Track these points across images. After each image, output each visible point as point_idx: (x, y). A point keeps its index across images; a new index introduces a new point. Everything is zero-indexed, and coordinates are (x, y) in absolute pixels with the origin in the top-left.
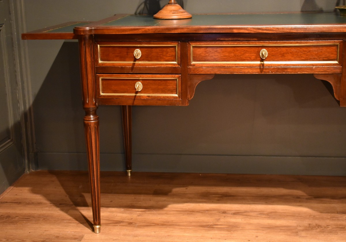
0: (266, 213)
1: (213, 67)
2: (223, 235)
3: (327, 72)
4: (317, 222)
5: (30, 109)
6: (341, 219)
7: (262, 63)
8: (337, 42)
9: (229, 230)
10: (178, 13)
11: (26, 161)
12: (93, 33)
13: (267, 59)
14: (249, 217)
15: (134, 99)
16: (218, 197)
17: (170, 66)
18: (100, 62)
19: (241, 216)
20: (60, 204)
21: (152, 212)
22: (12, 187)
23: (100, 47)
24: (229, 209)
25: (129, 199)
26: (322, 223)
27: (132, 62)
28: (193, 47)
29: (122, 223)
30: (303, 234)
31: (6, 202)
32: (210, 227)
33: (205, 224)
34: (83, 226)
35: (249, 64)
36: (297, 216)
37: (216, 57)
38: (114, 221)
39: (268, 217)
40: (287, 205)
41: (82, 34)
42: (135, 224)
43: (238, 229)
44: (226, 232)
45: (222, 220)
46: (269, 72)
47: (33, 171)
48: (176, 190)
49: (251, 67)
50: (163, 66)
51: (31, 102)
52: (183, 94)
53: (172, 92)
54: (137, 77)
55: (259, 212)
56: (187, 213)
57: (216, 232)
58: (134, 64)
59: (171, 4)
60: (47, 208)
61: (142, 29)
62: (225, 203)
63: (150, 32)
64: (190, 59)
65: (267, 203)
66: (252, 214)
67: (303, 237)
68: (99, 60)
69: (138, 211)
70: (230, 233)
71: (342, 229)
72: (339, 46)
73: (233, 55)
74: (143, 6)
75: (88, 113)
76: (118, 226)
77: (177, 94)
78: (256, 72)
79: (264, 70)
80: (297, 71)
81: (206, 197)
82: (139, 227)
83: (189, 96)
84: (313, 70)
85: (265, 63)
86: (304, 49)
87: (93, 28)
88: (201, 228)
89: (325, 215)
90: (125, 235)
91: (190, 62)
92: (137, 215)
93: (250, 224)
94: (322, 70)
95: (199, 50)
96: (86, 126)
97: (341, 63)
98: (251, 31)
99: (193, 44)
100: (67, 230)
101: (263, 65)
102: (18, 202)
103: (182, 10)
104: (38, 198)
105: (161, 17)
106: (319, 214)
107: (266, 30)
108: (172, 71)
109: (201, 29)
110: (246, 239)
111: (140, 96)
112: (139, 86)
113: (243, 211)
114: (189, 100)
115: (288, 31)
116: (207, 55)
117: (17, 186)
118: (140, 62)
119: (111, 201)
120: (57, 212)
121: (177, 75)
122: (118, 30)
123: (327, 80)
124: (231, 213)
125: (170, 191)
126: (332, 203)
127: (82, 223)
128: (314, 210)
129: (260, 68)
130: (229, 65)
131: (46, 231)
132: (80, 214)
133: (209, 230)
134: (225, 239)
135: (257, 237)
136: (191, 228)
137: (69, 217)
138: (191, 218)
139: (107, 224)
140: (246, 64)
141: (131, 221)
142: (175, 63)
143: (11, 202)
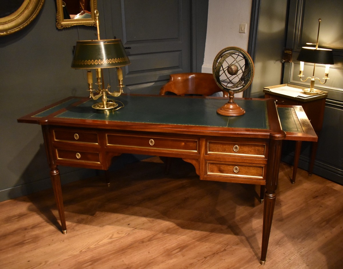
9: (34, 242)
16: (17, 218)
30: (77, 228)
32: (21, 244)
33: (17, 243)
43: (40, 239)
44: (34, 244)
45: (26, 236)
57: (27, 246)
70: (36, 244)
81: (9, 221)
88: (16, 247)
93: (45, 232)
110: (47, 244)
113: (37, 224)
124: (30, 228)
133: (22, 247)
134: (35, 250)
135: (53, 240)
136: (9, 249)
138: (6, 241)
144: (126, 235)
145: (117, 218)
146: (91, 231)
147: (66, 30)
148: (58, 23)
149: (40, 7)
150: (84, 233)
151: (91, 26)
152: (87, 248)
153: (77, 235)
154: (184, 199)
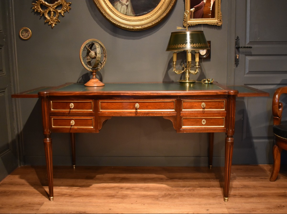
0: (143, 188)
1: (111, 113)
2: (119, 201)
3: (169, 115)
4: (169, 192)
5: (21, 133)
6: (182, 190)
7: (136, 110)
8: (174, 100)
9: (122, 198)
10: (96, 83)
11: (19, 161)
12: (48, 95)
13: (139, 109)
14: (134, 190)
15: (70, 129)
16: (120, 179)
17: (89, 112)
18: (52, 110)
19: (130, 190)
20: (34, 185)
21: (83, 189)
22: (9, 175)
23: (52, 102)
24: (124, 186)
25: (71, 181)
26: (172, 193)
27: (69, 110)
28: (101, 102)
29: (66, 195)
30: (161, 199)
31: (5, 184)
32: (113, 196)
33: (110, 195)
34: (45, 197)
35: (130, 111)
36: (160, 190)
37: (113, 107)
38: (62, 194)
39: (144, 190)
40: (155, 183)
41: (42, 95)
42: (73, 195)
43: (128, 197)
44: (121, 199)
45: (119, 193)
46: (140, 115)
47: (23, 166)
48: (98, 176)
49: (131, 113)
50: (85, 112)
52: (96, 127)
53: (90, 126)
54: (71, 118)
55: (140, 187)
56: (101, 189)
57: (116, 199)
58: (70, 111)
59: (94, 78)
60: (27, 187)
61: (74, 93)
62: (123, 183)
63: (78, 95)
64: (99, 109)
65: (145, 183)
66: (136, 189)
67: (161, 201)
68: (52, 109)
69: (76, 188)
70: (122, 200)
71: (182, 196)
72: (175, 102)
73: (121, 106)
74: (81, 78)
75: (46, 137)
76: (63, 197)
77: (92, 126)
78: (133, 115)
79: (137, 114)
80: (154, 115)
81: (113, 180)
82: (75, 197)
83: (99, 128)
84: (162, 114)
85: (138, 110)
86: (158, 103)
87: (48, 92)
88: (108, 197)
89: (174, 188)
90: (66, 202)
91: (99, 110)
92: (74, 191)
93: (134, 194)
94: (167, 114)
95: (104, 104)
96: (45, 144)
97: (176, 110)
98: (130, 94)
99: (100, 101)
100: (36, 200)
101: (137, 111)
102: (12, 184)
103: (99, 82)
104: (23, 181)
105: (88, 85)
106: (171, 188)
107: (137, 94)
108: (90, 114)
109: (104, 93)
110: (131, 203)
111: (73, 128)
112: (73, 122)
113: (132, 187)
114: (99, 129)
115: (149, 94)
116: (108, 106)
117: (12, 175)
118: (73, 110)
119: (62, 183)
120: (32, 189)
121: (92, 117)
122: (61, 94)
123: (170, 119)
124: (125, 188)
125: (95, 177)
126: (179, 182)
127: (44, 195)
128: (169, 186)
129: (135, 113)
130: (119, 112)
131: (24, 200)
132: (44, 190)
133: (112, 198)
134: (120, 203)
135: (137, 201)
136: (102, 197)
137: (38, 192)
138: (104, 192)
139: (58, 196)
140: (128, 111)
141: (71, 194)
142: (92, 110)
143: (8, 184)
145: (200, 202)
146: (171, 205)
147: (191, 28)
148: (185, 22)
149: (170, 8)
150: (164, 204)
151: (214, 25)
153: (158, 204)
154: (279, 206)
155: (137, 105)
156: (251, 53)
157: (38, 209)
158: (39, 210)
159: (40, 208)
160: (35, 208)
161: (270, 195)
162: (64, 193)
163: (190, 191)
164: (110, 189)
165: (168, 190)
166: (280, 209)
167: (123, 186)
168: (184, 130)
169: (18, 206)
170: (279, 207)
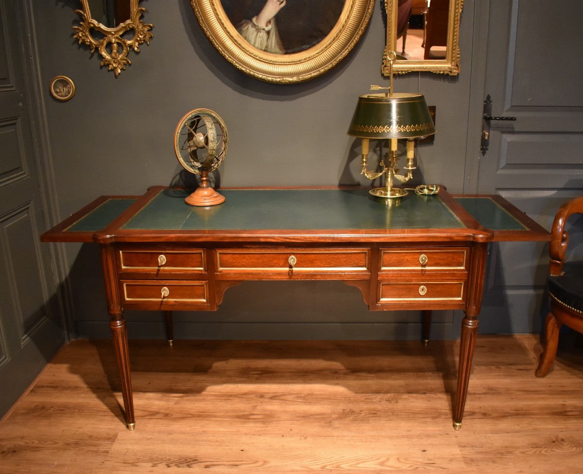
0: (302, 395)
1: (240, 274)
2: (257, 429)
3: (356, 278)
4: (351, 406)
5: (66, 279)
6: (374, 401)
7: (291, 269)
8: (365, 250)
9: (264, 422)
10: (209, 199)
11: (66, 332)
12: (113, 240)
13: (296, 266)
14: (286, 402)
15: (161, 304)
16: (258, 374)
17: (197, 272)
18: (123, 267)
19: (278, 401)
20: (98, 388)
21: (190, 398)
22: (49, 365)
23: (122, 253)
24: (267, 392)
25: (165, 379)
26: (355, 407)
27: (157, 268)
28: (220, 254)
29: (157, 415)
30: (336, 424)
31: (43, 387)
32: (245, 417)
33: (241, 414)
34: (119, 420)
35: (277, 271)
36: (333, 399)
37: (244, 263)
38: (150, 411)
40: (324, 383)
41: (102, 242)
42: (172, 415)
43: (273, 419)
44: (261, 425)
45: (259, 408)
46: (298, 279)
47: (73, 340)
48: (218, 365)
49: (280, 274)
50: (189, 272)
51: (68, 271)
52: (211, 300)
53: (200, 297)
54: (163, 282)
55: (296, 394)
56: (224, 398)
57: (252, 425)
58: (159, 270)
59: (203, 188)
60: (83, 395)
61: (166, 237)
62: (264, 383)
64: (217, 265)
65: (305, 382)
66: (289, 398)
67: (336, 428)
68: (122, 265)
69: (175, 397)
70: (265, 426)
71: (375, 415)
72: (367, 254)
73: (261, 261)
74: (178, 177)
76: (153, 419)
77: (204, 299)
78: (285, 278)
79: (293, 277)
80: (326, 277)
81: (246, 375)
82: (175, 419)
83: (217, 302)
84: (342, 276)
85: (294, 269)
86: (333, 256)
87: (113, 235)
88: (237, 420)
89: (360, 397)
90: (159, 432)
91: (217, 268)
92: (173, 403)
93: (286, 412)
94: (351, 277)
95: (226, 256)
96: (113, 332)
97: (369, 269)
98: (278, 240)
99: (219, 251)
100: (101, 427)
101: (292, 271)
102: (55, 387)
103: (216, 194)
104: (76, 379)
105: (192, 203)
106: (354, 394)
107: (293, 239)
108: (198, 277)
109: (226, 238)
110: (280, 434)
111: (166, 302)
112: (165, 292)
113: (281, 394)
114: (218, 304)
115: (316, 240)
116: (235, 261)
117: (55, 363)
118: (166, 268)
119: (150, 383)
120: (92, 400)
121: (204, 281)
122: (139, 238)
123: (356, 286)
124: (268, 397)
125: (210, 367)
126: (368, 379)
127: (117, 416)
128: (350, 390)
129: (289, 275)
130: (257, 272)
131: (79, 428)
132: (116, 402)
133: (244, 422)
134: (260, 435)
135: (291, 430)
136: (227, 419)
137: (105, 408)
138: (228, 406)
139: (143, 416)
140: (274, 271)
141: (167, 412)
142: (202, 269)
143: (47, 386)
144: (411, 468)
145: (408, 431)
146: (355, 438)
147: (397, 79)
148: (385, 66)
149: (356, 39)
150: (344, 436)
151: (443, 74)
152: (335, 465)
153: (331, 437)
154: (554, 439)
155: (292, 260)
156: (513, 128)
157: (107, 452)
158: (109, 455)
159: (110, 448)
160: (102, 449)
161: (537, 412)
162: (154, 409)
163: (390, 402)
164: (239, 397)
165: (349, 400)
166: (557, 448)
167: (264, 392)
168: (384, 305)
169: (68, 444)
170: (554, 442)
